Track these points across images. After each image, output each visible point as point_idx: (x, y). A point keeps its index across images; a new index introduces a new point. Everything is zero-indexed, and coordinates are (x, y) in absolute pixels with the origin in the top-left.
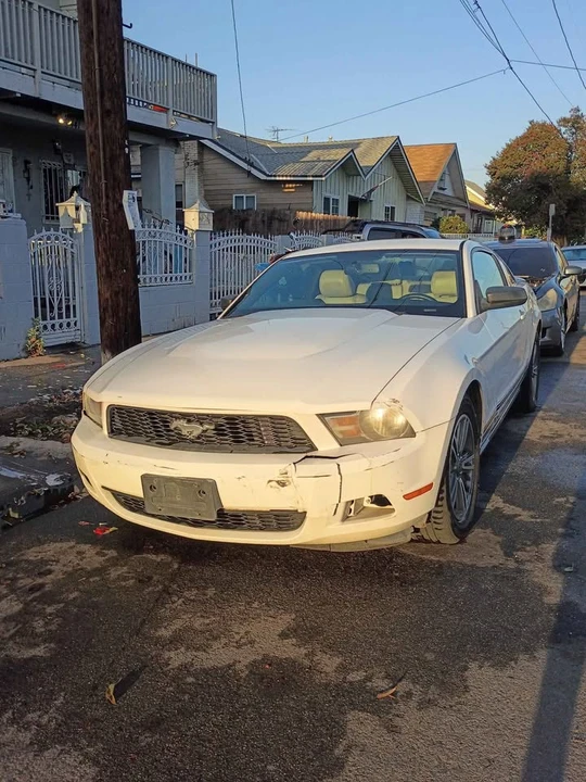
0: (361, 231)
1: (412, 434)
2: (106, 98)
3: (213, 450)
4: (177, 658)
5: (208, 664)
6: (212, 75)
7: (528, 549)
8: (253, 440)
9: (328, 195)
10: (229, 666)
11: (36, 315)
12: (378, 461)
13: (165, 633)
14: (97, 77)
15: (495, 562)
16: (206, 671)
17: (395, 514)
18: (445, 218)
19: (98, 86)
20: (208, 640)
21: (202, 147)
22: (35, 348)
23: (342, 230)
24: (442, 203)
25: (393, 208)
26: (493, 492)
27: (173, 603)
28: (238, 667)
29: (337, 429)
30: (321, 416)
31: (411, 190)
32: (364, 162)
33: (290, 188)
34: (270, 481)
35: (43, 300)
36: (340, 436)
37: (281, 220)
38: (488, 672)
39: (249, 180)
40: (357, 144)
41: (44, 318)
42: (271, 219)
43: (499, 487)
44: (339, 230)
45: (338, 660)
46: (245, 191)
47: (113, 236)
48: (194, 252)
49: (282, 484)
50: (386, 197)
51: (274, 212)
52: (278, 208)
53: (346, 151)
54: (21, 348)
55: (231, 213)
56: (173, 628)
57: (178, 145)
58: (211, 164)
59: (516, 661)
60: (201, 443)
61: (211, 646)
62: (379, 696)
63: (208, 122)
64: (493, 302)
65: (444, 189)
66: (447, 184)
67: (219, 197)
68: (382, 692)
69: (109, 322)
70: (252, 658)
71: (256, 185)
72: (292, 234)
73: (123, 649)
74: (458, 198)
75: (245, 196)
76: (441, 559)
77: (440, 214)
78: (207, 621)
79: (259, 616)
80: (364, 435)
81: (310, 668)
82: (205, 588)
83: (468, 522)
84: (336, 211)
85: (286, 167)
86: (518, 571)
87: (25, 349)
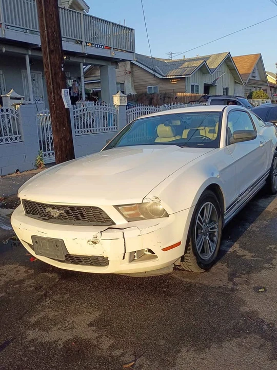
0: (207, 101)
1: (167, 215)
2: (51, 44)
3: (65, 223)
4: (32, 334)
5: (46, 339)
6: (132, 29)
7: (243, 276)
8: (85, 218)
9: (193, 84)
10: (55, 342)
11: (41, 149)
12: (145, 231)
13: (33, 319)
14: (46, 34)
15: (221, 284)
16: (42, 344)
17: (158, 259)
18: (256, 92)
19: (47, 39)
20: (52, 325)
21: (132, 64)
22: (40, 165)
23: (198, 101)
24: (254, 84)
25: (227, 88)
26: (236, 241)
27: (45, 302)
28: (60, 342)
29: (125, 213)
30: (116, 207)
31: (237, 79)
32: (212, 66)
33: (174, 82)
34: (89, 241)
35: (44, 142)
36: (128, 217)
37: (169, 98)
38: (191, 354)
39: (155, 79)
40: (208, 58)
41: (45, 151)
42: (164, 97)
43: (241, 239)
44: (195, 101)
45: (111, 342)
46: (153, 84)
47: (58, 111)
48: (118, 116)
49: (95, 243)
50: (223, 83)
51: (166, 94)
52: (167, 92)
53: (202, 61)
54: (34, 165)
55: (146, 95)
56: (39, 317)
57: (117, 64)
58: (137, 72)
59: (209, 348)
60: (62, 219)
61: (52, 328)
62: (125, 366)
63: (131, 52)
64: (237, 139)
65: (255, 77)
66: (257, 74)
67: (141, 88)
68: (126, 364)
69: (58, 153)
70: (68, 337)
71: (158, 81)
72: (165, 105)
73: (9, 327)
74: (263, 81)
75: (153, 87)
76: (193, 281)
77: (253, 90)
78: (57, 314)
79: (84, 311)
80: (142, 216)
81: (95, 346)
82: (65, 294)
83: (212, 260)
84: (197, 91)
85: (172, 72)
86: (233, 290)
87: (35, 165)
